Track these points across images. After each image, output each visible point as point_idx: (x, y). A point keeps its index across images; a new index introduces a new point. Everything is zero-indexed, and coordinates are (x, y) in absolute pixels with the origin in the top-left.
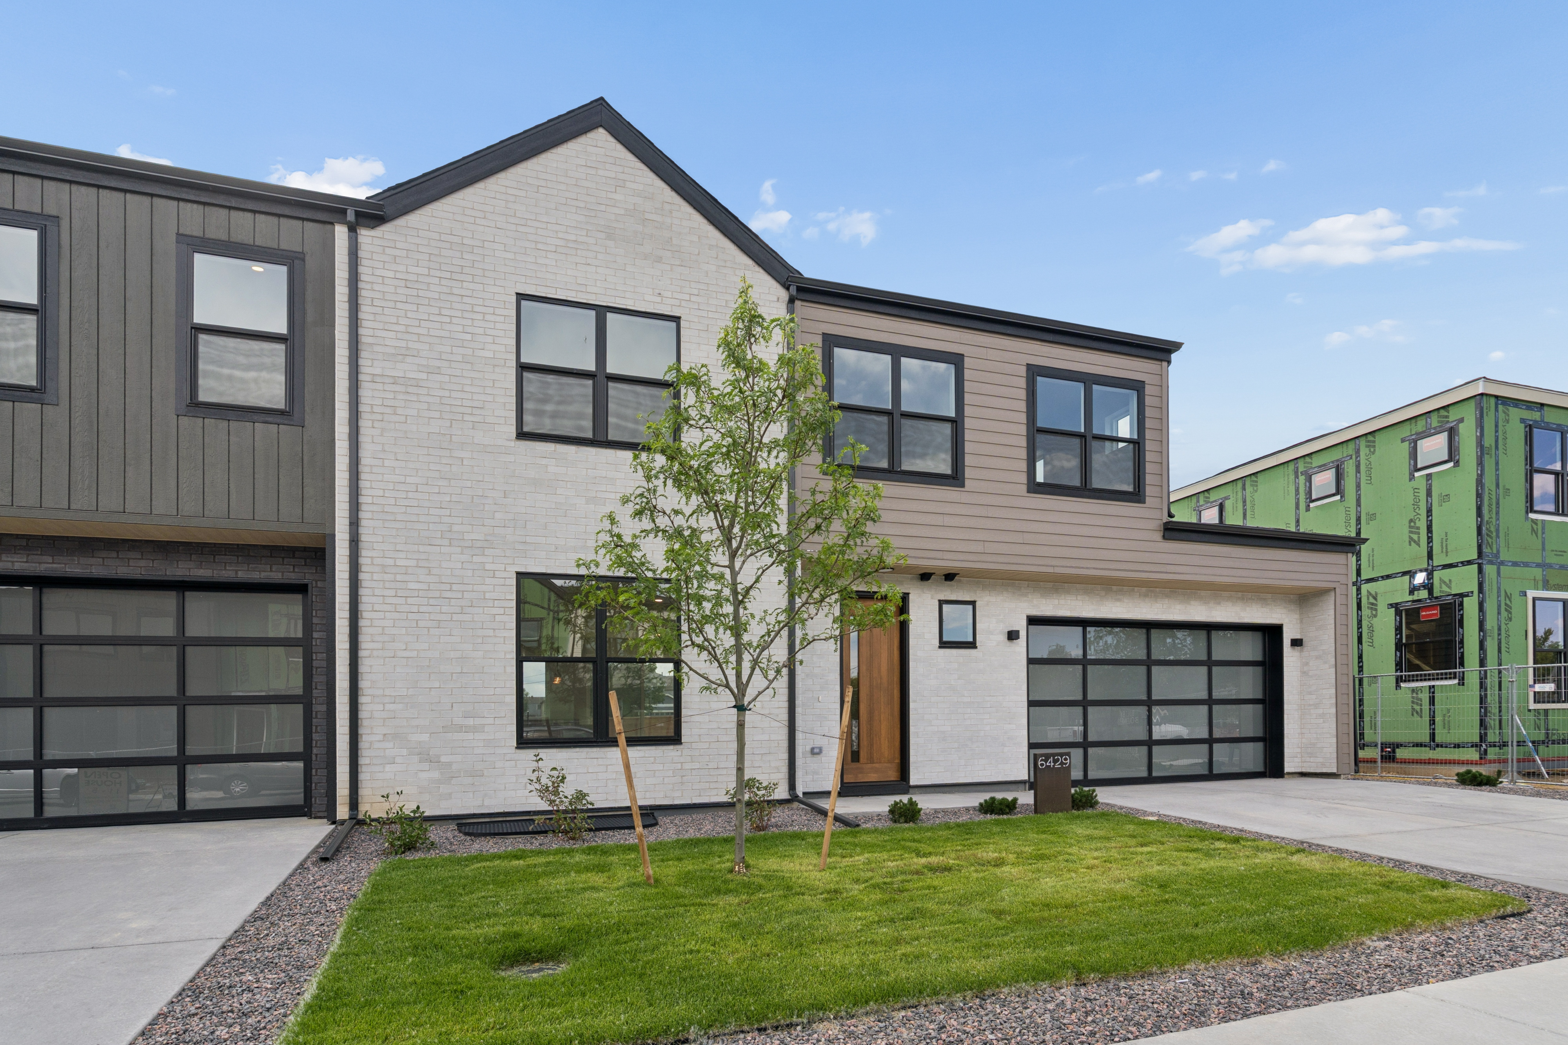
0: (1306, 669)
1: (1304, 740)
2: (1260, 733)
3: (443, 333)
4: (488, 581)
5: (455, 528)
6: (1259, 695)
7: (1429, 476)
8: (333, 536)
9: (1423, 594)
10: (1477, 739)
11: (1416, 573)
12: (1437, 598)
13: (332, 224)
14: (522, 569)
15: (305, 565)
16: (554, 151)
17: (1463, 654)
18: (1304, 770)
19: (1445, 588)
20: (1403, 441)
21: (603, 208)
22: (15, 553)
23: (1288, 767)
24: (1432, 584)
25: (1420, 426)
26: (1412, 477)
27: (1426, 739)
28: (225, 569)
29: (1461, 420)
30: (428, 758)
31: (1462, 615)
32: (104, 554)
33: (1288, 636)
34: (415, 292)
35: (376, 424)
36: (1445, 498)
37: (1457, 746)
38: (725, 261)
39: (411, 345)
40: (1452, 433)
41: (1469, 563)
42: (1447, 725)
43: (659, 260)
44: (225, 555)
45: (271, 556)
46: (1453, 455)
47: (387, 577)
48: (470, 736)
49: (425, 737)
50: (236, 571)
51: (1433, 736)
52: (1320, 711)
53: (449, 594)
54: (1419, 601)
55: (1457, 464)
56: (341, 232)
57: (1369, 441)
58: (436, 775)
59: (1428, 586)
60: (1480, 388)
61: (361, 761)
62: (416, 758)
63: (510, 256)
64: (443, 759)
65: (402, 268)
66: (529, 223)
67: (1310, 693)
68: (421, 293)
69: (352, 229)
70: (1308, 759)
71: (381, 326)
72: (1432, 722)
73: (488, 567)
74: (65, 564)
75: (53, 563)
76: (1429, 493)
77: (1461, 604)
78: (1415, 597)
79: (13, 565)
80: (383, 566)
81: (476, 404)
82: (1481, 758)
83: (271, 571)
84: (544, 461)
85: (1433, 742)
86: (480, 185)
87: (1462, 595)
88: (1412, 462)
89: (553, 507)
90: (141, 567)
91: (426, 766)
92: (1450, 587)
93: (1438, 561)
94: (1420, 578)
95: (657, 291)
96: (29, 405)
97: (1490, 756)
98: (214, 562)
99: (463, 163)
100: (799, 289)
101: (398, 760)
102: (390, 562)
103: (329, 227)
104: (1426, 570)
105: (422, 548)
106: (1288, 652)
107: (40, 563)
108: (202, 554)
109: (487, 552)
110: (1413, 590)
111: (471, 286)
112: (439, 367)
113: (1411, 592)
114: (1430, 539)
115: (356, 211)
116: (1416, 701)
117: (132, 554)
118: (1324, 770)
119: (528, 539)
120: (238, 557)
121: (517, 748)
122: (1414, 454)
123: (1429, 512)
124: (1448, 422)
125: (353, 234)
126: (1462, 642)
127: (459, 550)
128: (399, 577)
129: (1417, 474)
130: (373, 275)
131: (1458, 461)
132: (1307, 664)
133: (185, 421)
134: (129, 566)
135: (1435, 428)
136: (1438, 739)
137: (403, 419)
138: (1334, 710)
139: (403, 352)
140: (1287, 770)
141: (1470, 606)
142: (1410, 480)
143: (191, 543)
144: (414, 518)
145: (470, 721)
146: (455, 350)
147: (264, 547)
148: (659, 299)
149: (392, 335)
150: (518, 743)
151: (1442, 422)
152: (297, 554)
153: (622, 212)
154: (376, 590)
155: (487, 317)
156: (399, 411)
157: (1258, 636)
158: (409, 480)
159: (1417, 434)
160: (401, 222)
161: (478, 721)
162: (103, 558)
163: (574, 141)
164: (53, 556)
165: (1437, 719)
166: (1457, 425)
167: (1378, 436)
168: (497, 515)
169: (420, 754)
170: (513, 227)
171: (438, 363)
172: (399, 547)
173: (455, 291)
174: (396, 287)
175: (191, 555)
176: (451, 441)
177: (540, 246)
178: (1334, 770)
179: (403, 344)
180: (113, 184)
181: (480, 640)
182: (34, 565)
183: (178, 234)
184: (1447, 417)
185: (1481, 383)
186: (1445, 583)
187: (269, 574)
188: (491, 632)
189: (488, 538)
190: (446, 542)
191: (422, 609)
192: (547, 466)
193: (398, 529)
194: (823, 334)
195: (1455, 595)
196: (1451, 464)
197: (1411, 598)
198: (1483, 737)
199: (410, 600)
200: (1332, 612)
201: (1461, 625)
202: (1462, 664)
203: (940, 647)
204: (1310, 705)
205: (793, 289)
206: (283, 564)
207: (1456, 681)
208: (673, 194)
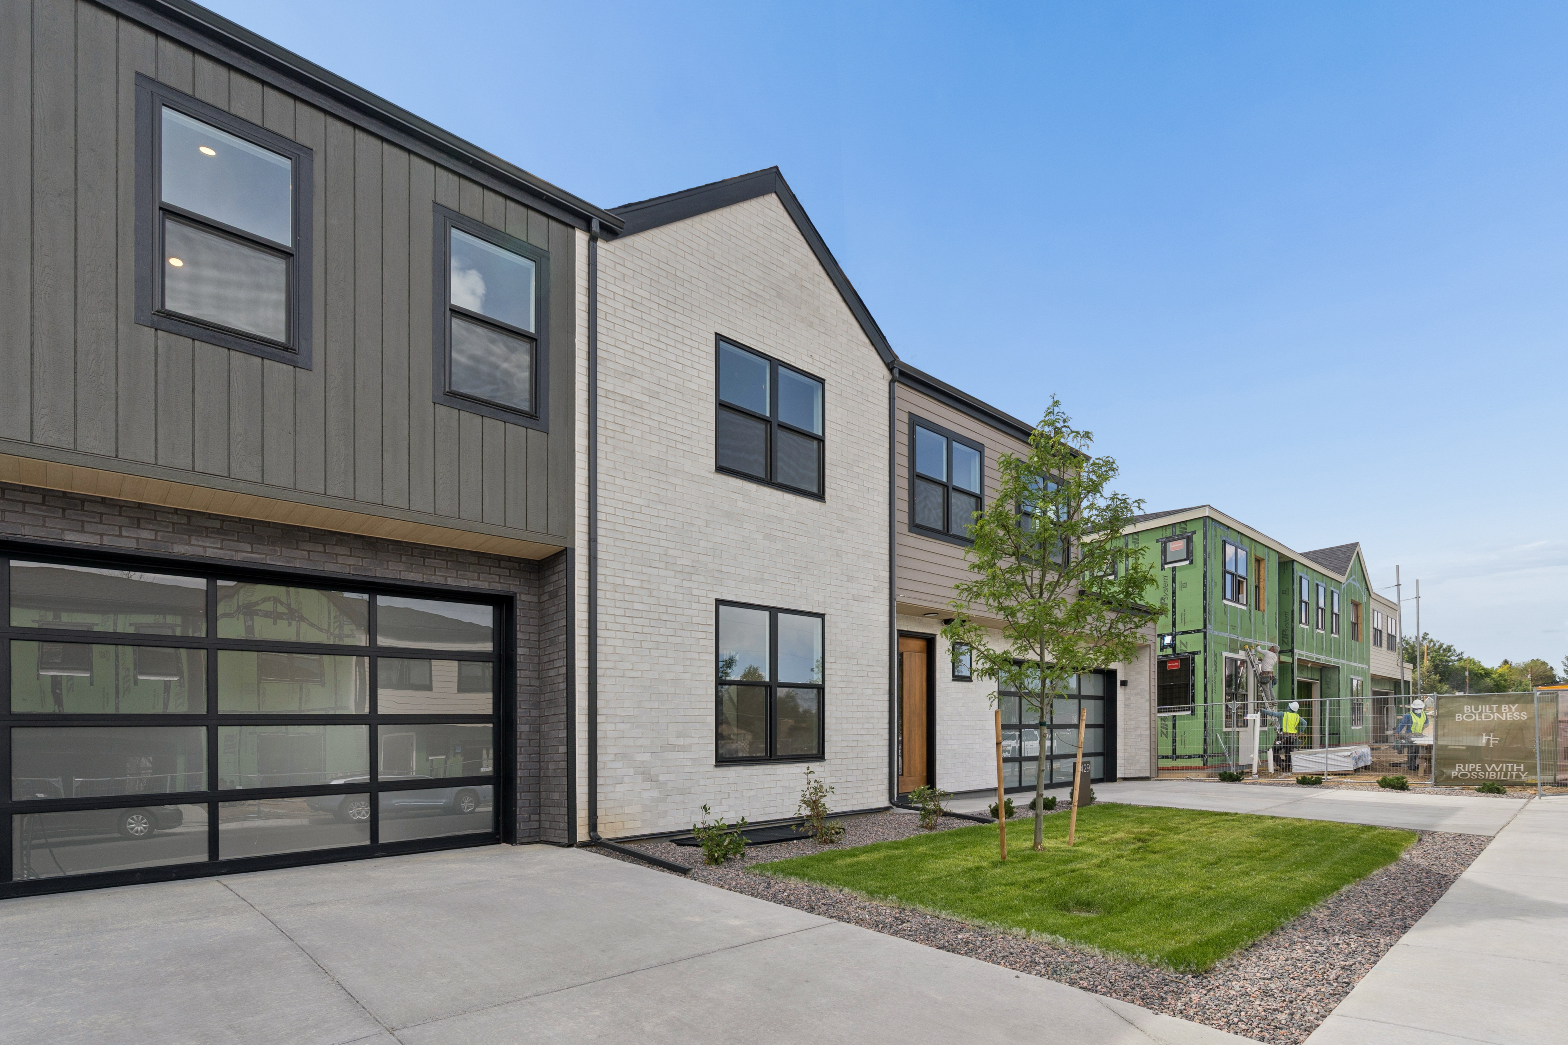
0: (1128, 702)
1: (1126, 754)
2: (1100, 750)
3: (661, 360)
4: (695, 606)
5: (670, 552)
6: (1100, 722)
7: (1174, 569)
8: (574, 550)
9: (1169, 651)
10: (1202, 752)
11: (1165, 636)
12: (1178, 654)
13: (573, 227)
14: (719, 597)
15: (510, 576)
16: (741, 204)
17: (1194, 693)
18: (1126, 776)
19: (1183, 648)
20: (1157, 541)
21: (774, 268)
22: (207, 536)
23: (1119, 775)
24: (1175, 644)
25: (1169, 533)
26: (1163, 569)
27: (1170, 753)
28: (435, 575)
29: (1194, 532)
30: (650, 778)
31: (1194, 667)
32: (310, 546)
33: (1120, 677)
34: (639, 314)
35: (610, 441)
36: (1184, 585)
37: (1190, 757)
38: (852, 337)
39: (637, 366)
40: (1189, 540)
41: (1198, 631)
42: (1183, 743)
43: (811, 325)
44: (435, 559)
45: (478, 564)
46: (1189, 556)
47: (618, 596)
48: (681, 755)
49: (647, 757)
50: (446, 577)
51: (1174, 751)
52: (1138, 733)
53: (664, 617)
54: (1167, 655)
55: (1191, 563)
56: (581, 238)
57: (1134, 539)
58: (655, 794)
59: (1173, 646)
60: (1207, 512)
61: (600, 781)
62: (640, 777)
63: (710, 295)
64: (662, 778)
65: (629, 288)
66: (725, 268)
67: (1131, 720)
68: (645, 316)
69: (593, 239)
70: (1129, 768)
71: (612, 342)
72: (1174, 741)
73: (695, 592)
74: (267, 555)
75: (252, 552)
76: (1174, 581)
77: (1193, 659)
78: (1164, 653)
79: (205, 552)
80: (615, 585)
81: (686, 434)
82: (1204, 765)
83: (479, 580)
84: (735, 496)
85: (1175, 756)
86: (688, 222)
87: (1194, 653)
88: (1163, 558)
89: (741, 540)
90: (350, 565)
91: (648, 785)
92: (1186, 647)
93: (1178, 629)
94: (1168, 640)
95: (810, 353)
96: (281, 365)
97: (1209, 764)
98: (424, 565)
99: (678, 196)
100: (901, 373)
101: (626, 780)
102: (619, 581)
103: (570, 230)
104: (1171, 634)
105: (645, 570)
106: (1120, 690)
107: (237, 551)
108: (412, 555)
109: (694, 577)
110: (1163, 648)
111: (682, 318)
112: (658, 393)
113: (1162, 649)
114: (1174, 613)
115: (600, 222)
116: (1164, 727)
117: (339, 550)
118: (1141, 775)
119: (724, 569)
120: (447, 561)
121: (716, 766)
122: (1164, 552)
123: (1174, 593)
124: (1186, 532)
125: (592, 243)
126: (1193, 685)
127: (672, 574)
128: (627, 597)
129: (1166, 566)
130: (606, 289)
131: (1192, 560)
132: (1129, 699)
133: (442, 410)
134: (337, 563)
135: (1178, 536)
136: (1178, 753)
137: (629, 439)
138: (1148, 732)
139: (630, 371)
140: (1119, 776)
141: (1199, 660)
142: (1162, 570)
143: (401, 542)
144: (639, 539)
145: (681, 741)
146: (670, 378)
147: (472, 553)
148: (810, 361)
149: (621, 352)
150: (717, 761)
151: (1182, 532)
152: (503, 563)
153: (787, 275)
154: (609, 609)
155: (694, 351)
156: (628, 431)
157: (1100, 677)
158: (635, 500)
159: (1167, 538)
160: (629, 240)
161: (688, 741)
162: (309, 551)
163: (755, 199)
164: (252, 545)
165: (1177, 739)
166: (1192, 535)
167: (1140, 535)
168: (702, 543)
169: (643, 773)
170: (712, 268)
171: (657, 388)
172: (627, 567)
173: (671, 320)
174: (625, 305)
175: (401, 555)
176: (667, 466)
177: (732, 292)
178: (1148, 775)
179: (629, 364)
180: (373, 129)
181: (688, 663)
182: (229, 552)
183: (434, 202)
184: (1186, 529)
185: (1207, 508)
186: (1183, 644)
187: (476, 582)
188: (695, 656)
189: (695, 564)
190: (662, 565)
191: (646, 630)
192: (736, 500)
193: (625, 548)
194: (910, 413)
195: (1189, 653)
196: (1188, 562)
197: (1161, 653)
198: (1205, 751)
199: (636, 621)
200: (1148, 662)
201: (1193, 674)
202: (1193, 701)
203: (953, 680)
204: (1130, 728)
205: (896, 371)
206: (490, 574)
207: (1189, 712)
208: (820, 268)
